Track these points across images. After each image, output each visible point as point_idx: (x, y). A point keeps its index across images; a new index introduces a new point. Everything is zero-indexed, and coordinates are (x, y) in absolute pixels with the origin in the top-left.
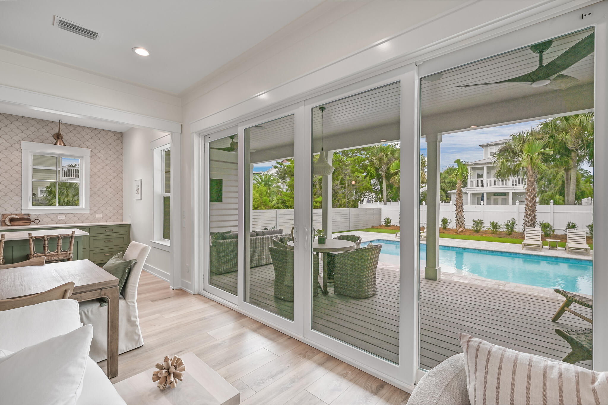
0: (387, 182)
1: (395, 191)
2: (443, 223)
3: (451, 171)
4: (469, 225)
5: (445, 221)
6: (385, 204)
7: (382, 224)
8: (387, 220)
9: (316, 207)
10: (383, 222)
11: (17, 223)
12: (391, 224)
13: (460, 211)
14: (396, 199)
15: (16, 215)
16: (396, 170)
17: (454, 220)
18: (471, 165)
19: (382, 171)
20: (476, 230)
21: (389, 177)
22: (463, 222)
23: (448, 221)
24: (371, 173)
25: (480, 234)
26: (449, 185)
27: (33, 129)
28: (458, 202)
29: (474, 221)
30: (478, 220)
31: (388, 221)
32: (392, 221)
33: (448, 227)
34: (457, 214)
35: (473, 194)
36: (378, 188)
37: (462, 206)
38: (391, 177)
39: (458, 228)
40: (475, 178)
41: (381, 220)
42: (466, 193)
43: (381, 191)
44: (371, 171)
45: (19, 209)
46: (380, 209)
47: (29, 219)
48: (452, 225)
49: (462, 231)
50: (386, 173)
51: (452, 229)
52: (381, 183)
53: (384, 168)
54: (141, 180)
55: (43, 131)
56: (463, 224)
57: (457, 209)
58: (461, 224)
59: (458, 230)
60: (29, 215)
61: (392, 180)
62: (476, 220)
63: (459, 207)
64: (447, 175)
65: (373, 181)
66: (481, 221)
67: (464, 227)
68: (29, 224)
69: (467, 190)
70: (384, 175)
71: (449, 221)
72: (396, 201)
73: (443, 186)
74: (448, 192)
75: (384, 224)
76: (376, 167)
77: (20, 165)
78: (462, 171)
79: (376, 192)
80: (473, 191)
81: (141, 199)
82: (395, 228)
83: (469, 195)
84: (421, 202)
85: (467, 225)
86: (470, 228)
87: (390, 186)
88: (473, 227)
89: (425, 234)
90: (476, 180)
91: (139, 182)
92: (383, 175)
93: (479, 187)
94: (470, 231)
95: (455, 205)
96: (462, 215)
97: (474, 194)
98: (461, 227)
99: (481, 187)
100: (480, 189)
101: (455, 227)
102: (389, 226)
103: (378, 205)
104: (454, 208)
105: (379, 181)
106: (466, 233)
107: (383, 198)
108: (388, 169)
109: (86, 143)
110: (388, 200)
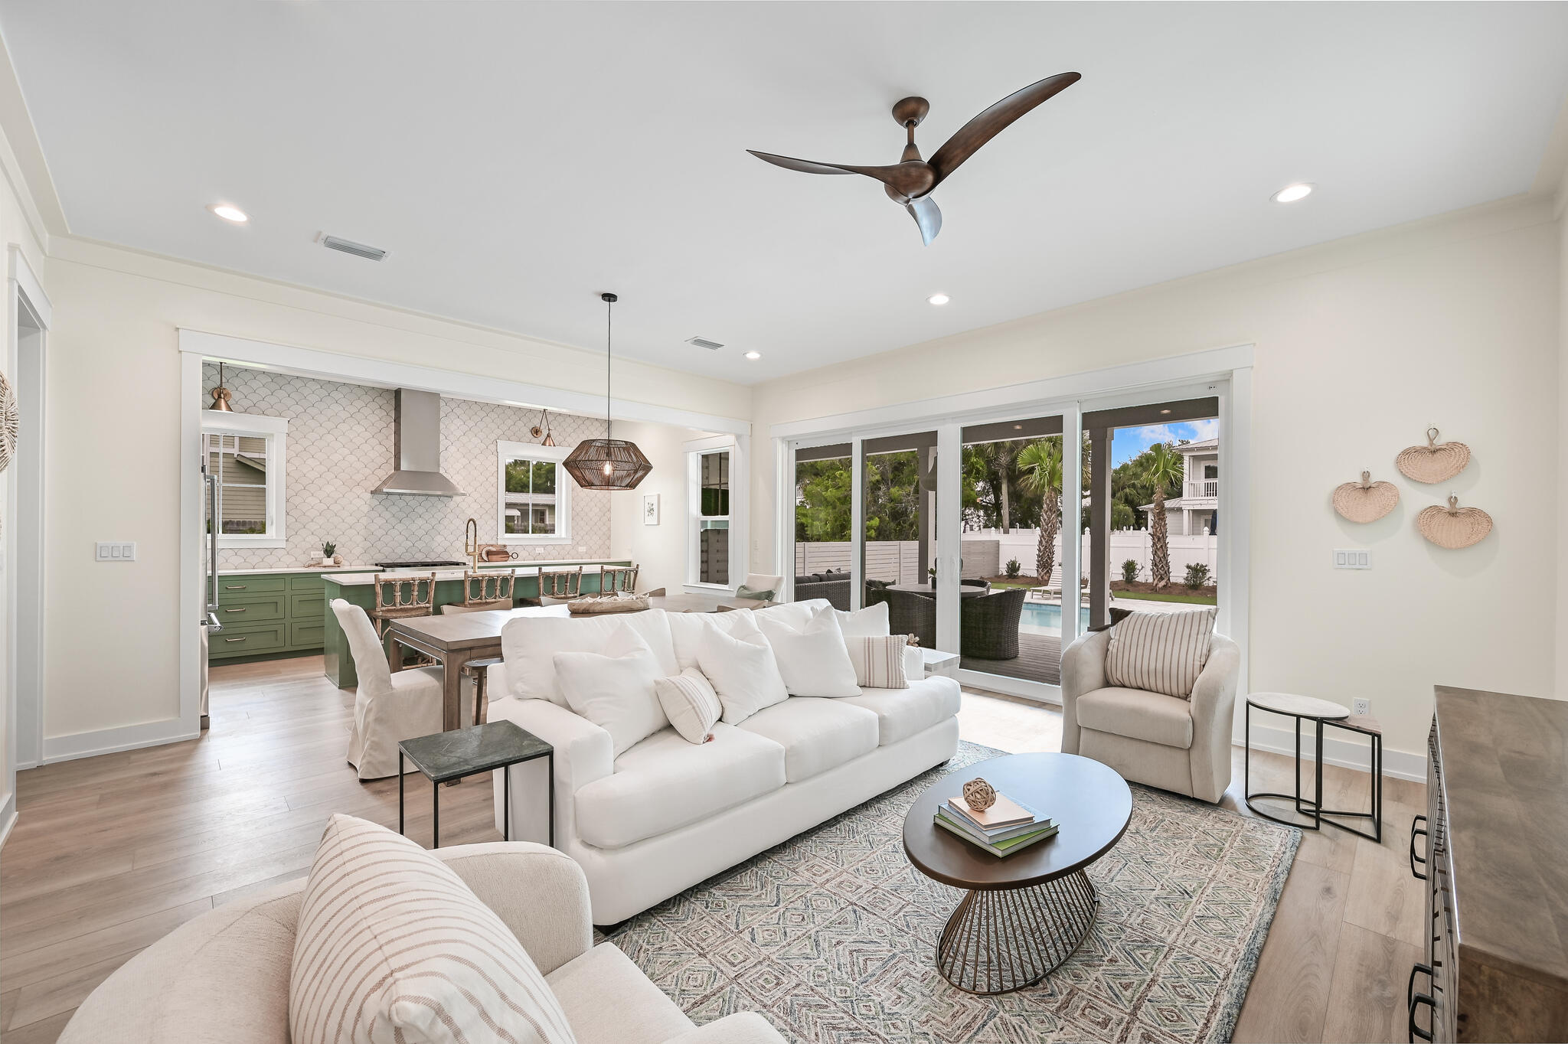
0: (1011, 487)
1: (1026, 507)
2: (1127, 571)
3: (1148, 462)
4: (1178, 575)
5: (1130, 567)
6: (1006, 532)
7: (1000, 573)
8: (1012, 565)
9: (870, 539)
10: (1003, 570)
11: (494, 557)
12: (1020, 573)
13: (1161, 547)
14: (1027, 522)
15: (492, 546)
16: (1030, 464)
17: (1149, 565)
18: (1192, 450)
19: (1000, 465)
20: (1193, 585)
21: (1014, 475)
22: (1166, 569)
23: (1137, 567)
24: (978, 469)
25: (1200, 592)
26: (1144, 491)
27: (509, 422)
28: (1156, 529)
29: (1188, 567)
30: (1198, 564)
31: (1013, 568)
32: (1021, 567)
33: (1136, 579)
34: (1155, 553)
35: (1194, 511)
36: (991, 500)
37: (1164, 537)
38: (1018, 477)
39: (1156, 581)
40: (1199, 478)
41: (998, 564)
42: (1180, 510)
43: (997, 506)
44: (978, 466)
45: (495, 539)
46: (997, 544)
47: (507, 553)
48: (1145, 575)
49: (1164, 586)
50: (1009, 468)
51: (1145, 584)
52: (997, 491)
53: (1004, 459)
54: (659, 496)
55: (520, 424)
56: (1168, 572)
57: (1154, 543)
58: (1162, 572)
59: (1156, 585)
60: (505, 546)
61: (1022, 483)
62: (1193, 565)
63: (1159, 539)
64: (1139, 470)
65: (980, 486)
66: (1202, 566)
67: (1169, 579)
68: (506, 559)
69: (1182, 502)
70: (1004, 474)
71: (1139, 567)
72: (1028, 527)
73: (1130, 494)
74: (1141, 508)
75: (1005, 573)
76: (988, 457)
77: (495, 474)
78: (1165, 467)
79: (985, 508)
80: (1193, 505)
81: (658, 524)
82: (1028, 580)
83: (1185, 513)
84: (1083, 526)
85: (1175, 574)
86: (1182, 581)
87: (1015, 496)
88: (1186, 579)
89: (1087, 591)
90: (1202, 481)
91: (656, 497)
92: (1002, 472)
93: (1209, 498)
94: (1181, 588)
95: (1151, 535)
96: (1165, 556)
97: (1197, 513)
98: (1162, 579)
99: (1212, 497)
100: (1210, 502)
101: (1150, 580)
102: (1016, 577)
103: (993, 534)
104: (1149, 542)
105: (992, 485)
106: (1171, 590)
107: (1001, 521)
108: (1014, 460)
109: (568, 439)
110: (1012, 526)
